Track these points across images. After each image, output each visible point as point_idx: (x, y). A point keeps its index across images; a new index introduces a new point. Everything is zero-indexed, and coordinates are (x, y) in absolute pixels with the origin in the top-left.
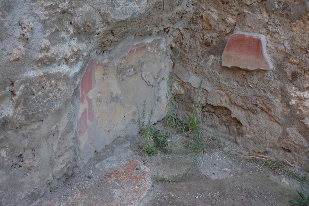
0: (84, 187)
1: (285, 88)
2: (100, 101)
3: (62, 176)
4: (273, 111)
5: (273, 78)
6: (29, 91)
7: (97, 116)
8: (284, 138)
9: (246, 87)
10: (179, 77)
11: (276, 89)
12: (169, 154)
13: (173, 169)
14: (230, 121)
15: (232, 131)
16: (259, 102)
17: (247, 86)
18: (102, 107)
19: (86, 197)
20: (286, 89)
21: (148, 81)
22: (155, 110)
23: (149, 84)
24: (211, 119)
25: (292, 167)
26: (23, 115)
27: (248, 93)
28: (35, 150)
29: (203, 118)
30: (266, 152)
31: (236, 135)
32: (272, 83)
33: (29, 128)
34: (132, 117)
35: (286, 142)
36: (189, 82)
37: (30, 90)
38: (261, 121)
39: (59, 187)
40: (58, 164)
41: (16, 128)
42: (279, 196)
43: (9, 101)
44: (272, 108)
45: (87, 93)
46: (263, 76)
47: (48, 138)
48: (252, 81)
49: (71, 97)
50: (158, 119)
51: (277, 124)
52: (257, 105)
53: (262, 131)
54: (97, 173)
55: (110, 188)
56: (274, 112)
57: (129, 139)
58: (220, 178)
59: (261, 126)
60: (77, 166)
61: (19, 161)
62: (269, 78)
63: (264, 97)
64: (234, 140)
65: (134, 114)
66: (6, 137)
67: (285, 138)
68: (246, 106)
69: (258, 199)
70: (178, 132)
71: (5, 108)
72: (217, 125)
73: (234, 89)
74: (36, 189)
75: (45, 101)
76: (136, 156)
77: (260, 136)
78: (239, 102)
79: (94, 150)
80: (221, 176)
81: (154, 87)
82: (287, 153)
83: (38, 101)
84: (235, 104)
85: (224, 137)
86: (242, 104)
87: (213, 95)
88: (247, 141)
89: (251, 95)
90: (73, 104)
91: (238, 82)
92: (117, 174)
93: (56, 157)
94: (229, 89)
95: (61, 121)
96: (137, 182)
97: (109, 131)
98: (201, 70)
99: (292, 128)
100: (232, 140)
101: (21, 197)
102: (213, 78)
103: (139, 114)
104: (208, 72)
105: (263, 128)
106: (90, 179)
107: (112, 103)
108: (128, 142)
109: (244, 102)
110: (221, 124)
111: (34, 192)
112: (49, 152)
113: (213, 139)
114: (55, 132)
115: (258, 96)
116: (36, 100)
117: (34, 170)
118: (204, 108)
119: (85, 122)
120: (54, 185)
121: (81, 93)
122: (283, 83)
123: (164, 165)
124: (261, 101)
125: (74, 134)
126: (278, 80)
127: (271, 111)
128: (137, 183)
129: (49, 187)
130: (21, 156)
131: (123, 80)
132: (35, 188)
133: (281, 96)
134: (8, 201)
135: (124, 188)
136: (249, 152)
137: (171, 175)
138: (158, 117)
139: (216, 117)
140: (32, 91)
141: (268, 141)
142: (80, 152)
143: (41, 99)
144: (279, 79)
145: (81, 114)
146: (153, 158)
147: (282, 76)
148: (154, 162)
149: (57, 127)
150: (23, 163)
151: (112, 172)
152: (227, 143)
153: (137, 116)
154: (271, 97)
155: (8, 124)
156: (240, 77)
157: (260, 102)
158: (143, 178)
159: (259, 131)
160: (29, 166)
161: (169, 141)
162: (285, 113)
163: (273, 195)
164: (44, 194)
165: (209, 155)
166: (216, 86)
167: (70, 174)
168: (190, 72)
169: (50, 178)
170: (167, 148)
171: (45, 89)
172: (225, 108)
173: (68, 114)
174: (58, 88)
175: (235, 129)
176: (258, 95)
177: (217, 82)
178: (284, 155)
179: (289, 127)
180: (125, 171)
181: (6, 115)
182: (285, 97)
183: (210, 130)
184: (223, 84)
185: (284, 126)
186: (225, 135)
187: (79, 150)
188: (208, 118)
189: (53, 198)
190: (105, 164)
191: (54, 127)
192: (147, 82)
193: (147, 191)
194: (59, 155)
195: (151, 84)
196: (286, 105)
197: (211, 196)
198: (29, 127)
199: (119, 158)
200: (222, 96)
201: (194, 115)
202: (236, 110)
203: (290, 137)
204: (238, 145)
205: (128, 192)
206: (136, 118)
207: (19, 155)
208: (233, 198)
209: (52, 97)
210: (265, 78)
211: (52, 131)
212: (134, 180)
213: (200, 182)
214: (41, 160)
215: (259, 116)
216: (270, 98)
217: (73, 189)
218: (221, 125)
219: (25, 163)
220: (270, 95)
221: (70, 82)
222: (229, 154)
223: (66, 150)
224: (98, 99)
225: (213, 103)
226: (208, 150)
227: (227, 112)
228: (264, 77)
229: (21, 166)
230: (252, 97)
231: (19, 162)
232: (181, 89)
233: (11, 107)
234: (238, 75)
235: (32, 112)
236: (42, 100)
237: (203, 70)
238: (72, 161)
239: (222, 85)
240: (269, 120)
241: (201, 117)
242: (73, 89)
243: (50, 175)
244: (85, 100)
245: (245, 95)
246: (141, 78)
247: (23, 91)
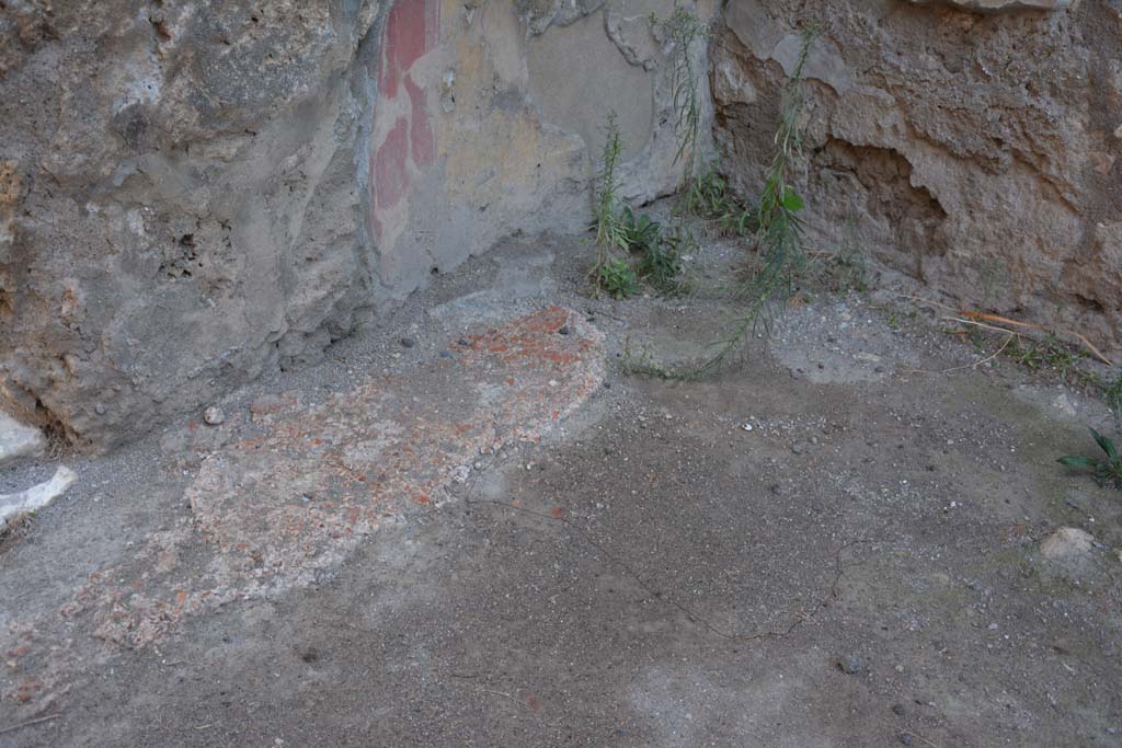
0: (386, 370)
1: (1107, 74)
2: (453, 100)
3: (318, 328)
4: (1055, 163)
5: (1065, 37)
6: (208, 27)
7: (441, 151)
8: (1086, 260)
9: (969, 75)
10: (741, 38)
11: (1071, 82)
12: (680, 298)
13: (686, 343)
14: (905, 199)
15: (908, 236)
16: (1008, 131)
17: (970, 72)
18: (462, 122)
19: (390, 395)
20: (1110, 81)
21: (630, 49)
22: (650, 154)
23: (632, 60)
24: (843, 192)
25: (1102, 361)
26: (193, 108)
27: (972, 96)
28: (230, 228)
29: (814, 190)
30: (1018, 310)
31: (923, 251)
32: (1060, 59)
33: (210, 152)
34: (567, 170)
35: (1090, 273)
36: (774, 58)
37: (212, 26)
38: (1011, 199)
39: (308, 362)
40: (307, 285)
41: (173, 148)
42: (1030, 448)
43: (149, 54)
44: (1052, 152)
45: (407, 64)
46: (1033, 31)
47: (272, 194)
48: (991, 50)
49: (346, 65)
50: (660, 187)
51: (1065, 209)
52: (999, 142)
53: (1011, 236)
54: (432, 335)
55: (466, 378)
56: (1058, 164)
57: (551, 242)
58: (839, 381)
59: (1009, 216)
60: (370, 306)
61: (183, 255)
62: (1053, 40)
63: (1027, 112)
64: (915, 267)
65: (575, 160)
66: (141, 172)
67: (1090, 260)
68: (963, 145)
69: (955, 450)
70: (724, 235)
71: (136, 76)
72: (861, 216)
73: (924, 84)
74: (237, 351)
75: (261, 69)
76: (569, 296)
77: (1003, 254)
78: (938, 130)
79: (429, 264)
80: (845, 376)
81: (649, 74)
82: (1091, 315)
83: (239, 66)
84: (926, 138)
85: (879, 259)
86: (949, 138)
87: (855, 105)
88: (956, 271)
89: (983, 103)
90: (356, 90)
91: (943, 57)
92: (495, 340)
93: (299, 261)
94: (909, 83)
95: (314, 143)
96: (557, 369)
97: (483, 209)
98: (817, 13)
99: (1117, 224)
100: (907, 266)
101: (192, 369)
102: (858, 41)
103: (592, 163)
104: (841, 20)
105: (1015, 223)
106: (407, 349)
107: (497, 114)
108: (547, 251)
109: (957, 130)
110: (873, 212)
111: (231, 361)
112: (275, 239)
113: (840, 262)
114: (294, 178)
115: (1007, 108)
116: (231, 62)
117: (227, 292)
118: (822, 153)
119: (401, 164)
120: (294, 350)
121: (385, 61)
122: (1101, 56)
123: (657, 329)
124: (1017, 126)
125: (356, 194)
126: (1083, 46)
127: (1049, 163)
128: (556, 372)
129: (277, 354)
130: (187, 240)
131: (537, 35)
132: (233, 348)
133: (1090, 104)
134: (154, 376)
135: (511, 382)
136: (959, 307)
137: (674, 358)
138: (659, 180)
139: (858, 186)
140: (219, 29)
141: (1030, 270)
142: (379, 259)
143: (248, 60)
144: (1088, 42)
145: (386, 136)
146: (624, 305)
147: (1099, 28)
148: (624, 318)
149: (302, 161)
150: (196, 263)
151: (480, 334)
152: (889, 275)
153: (583, 170)
154: (1053, 109)
155: (148, 129)
156: (950, 39)
157: (1015, 130)
158: (577, 359)
159: (1000, 237)
160: (215, 277)
161: (686, 258)
162: (1098, 168)
163: (1008, 442)
164: (262, 372)
165: (818, 310)
166: (865, 73)
167: (347, 328)
168: (781, 23)
169: (279, 324)
170: (676, 279)
171: (263, 26)
172: (893, 151)
173: (338, 120)
174: (304, 29)
175: (920, 230)
176: (1007, 104)
177: (871, 58)
178: (1080, 321)
179: (1107, 221)
180: (523, 335)
181: (139, 100)
182: (1104, 109)
183: (837, 231)
184: (891, 65)
185: (1090, 218)
186: (884, 251)
187: (378, 254)
188: (831, 190)
189: (287, 389)
190: (460, 309)
191: (292, 160)
192: (627, 51)
193: (584, 397)
194: (309, 256)
195: (641, 59)
196: (1102, 141)
197: (798, 429)
198: (209, 149)
199: (511, 295)
200: (884, 107)
201: (780, 171)
202: (928, 159)
203: (1107, 258)
204: (926, 283)
205: (523, 393)
206: (581, 174)
207: (182, 235)
208: (868, 441)
209: (285, 57)
210: (1039, 38)
211: (284, 172)
212: (548, 361)
213: (768, 385)
214: (250, 261)
215: (1006, 181)
216: (1049, 113)
217: (350, 372)
218: (874, 215)
219: (200, 265)
220: (1048, 103)
221: (344, 14)
222: (887, 311)
223: (332, 244)
224: (446, 91)
225: (852, 136)
226: (817, 296)
227: (898, 169)
228: (1035, 35)
229: (189, 274)
230: (986, 110)
231: (183, 258)
232: (747, 84)
233: (155, 75)
234: (946, 30)
235: (221, 99)
236: (251, 65)
237: (824, 14)
238: (350, 283)
239: (888, 68)
240: (1039, 195)
241: (809, 186)
242: (353, 39)
243: (280, 315)
244: (402, 89)
245: (961, 106)
246: (603, 30)
247: (190, 24)
